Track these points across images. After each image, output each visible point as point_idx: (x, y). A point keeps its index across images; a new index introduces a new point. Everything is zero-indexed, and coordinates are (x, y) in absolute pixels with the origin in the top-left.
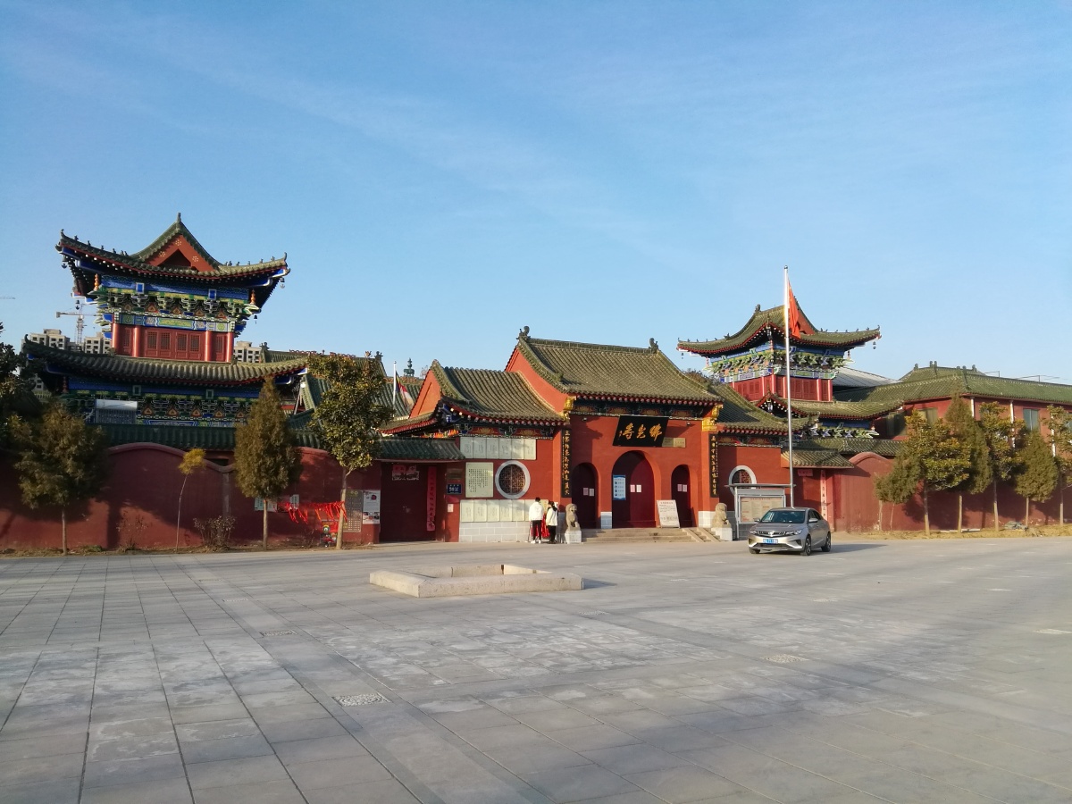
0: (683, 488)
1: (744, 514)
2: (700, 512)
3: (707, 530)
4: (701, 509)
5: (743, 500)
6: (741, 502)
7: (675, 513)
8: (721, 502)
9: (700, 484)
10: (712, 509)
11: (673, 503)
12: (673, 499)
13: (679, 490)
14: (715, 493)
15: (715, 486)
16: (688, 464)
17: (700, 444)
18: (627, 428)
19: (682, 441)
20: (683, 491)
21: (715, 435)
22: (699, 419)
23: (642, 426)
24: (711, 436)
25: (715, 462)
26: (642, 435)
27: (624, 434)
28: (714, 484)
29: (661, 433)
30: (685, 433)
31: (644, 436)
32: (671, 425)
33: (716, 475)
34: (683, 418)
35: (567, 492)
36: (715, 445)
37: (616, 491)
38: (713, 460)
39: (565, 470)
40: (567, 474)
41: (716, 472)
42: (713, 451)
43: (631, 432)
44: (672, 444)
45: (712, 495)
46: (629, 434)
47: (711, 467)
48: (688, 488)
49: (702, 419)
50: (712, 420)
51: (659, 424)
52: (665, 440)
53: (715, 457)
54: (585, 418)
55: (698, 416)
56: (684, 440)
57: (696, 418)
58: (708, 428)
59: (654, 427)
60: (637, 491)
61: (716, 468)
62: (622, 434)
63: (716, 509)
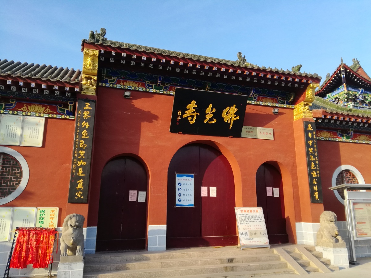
0: (272, 192)
1: (360, 226)
2: (297, 224)
3: (310, 250)
4: (299, 219)
5: (357, 206)
6: (354, 209)
7: (262, 226)
8: (326, 209)
9: (295, 186)
10: (316, 220)
11: (259, 212)
12: (258, 206)
13: (269, 194)
14: (317, 198)
15: (316, 188)
16: (278, 160)
17: (292, 135)
18: (188, 107)
19: (269, 132)
20: (275, 196)
21: (311, 123)
22: (290, 106)
23: (211, 106)
24: (306, 124)
25: (314, 157)
26: (211, 119)
27: (184, 116)
28: (315, 185)
29: (238, 118)
30: (272, 122)
31: (215, 121)
32: (254, 112)
33: (317, 174)
34: (269, 104)
35: (79, 194)
36: (313, 135)
37: (180, 195)
38: (312, 154)
39: (79, 160)
40: (82, 166)
41: (316, 170)
42: (311, 142)
43: (196, 114)
44: (256, 135)
45: (313, 200)
46: (193, 117)
47: (309, 163)
48: (281, 192)
49: (293, 107)
50: (306, 105)
51: (235, 106)
52: (244, 129)
53: (313, 151)
54: (127, 94)
55: (288, 103)
56: (271, 131)
57: (285, 106)
58: (302, 116)
59: (228, 108)
60: (211, 196)
61: (315, 164)
62: (181, 116)
63: (321, 219)
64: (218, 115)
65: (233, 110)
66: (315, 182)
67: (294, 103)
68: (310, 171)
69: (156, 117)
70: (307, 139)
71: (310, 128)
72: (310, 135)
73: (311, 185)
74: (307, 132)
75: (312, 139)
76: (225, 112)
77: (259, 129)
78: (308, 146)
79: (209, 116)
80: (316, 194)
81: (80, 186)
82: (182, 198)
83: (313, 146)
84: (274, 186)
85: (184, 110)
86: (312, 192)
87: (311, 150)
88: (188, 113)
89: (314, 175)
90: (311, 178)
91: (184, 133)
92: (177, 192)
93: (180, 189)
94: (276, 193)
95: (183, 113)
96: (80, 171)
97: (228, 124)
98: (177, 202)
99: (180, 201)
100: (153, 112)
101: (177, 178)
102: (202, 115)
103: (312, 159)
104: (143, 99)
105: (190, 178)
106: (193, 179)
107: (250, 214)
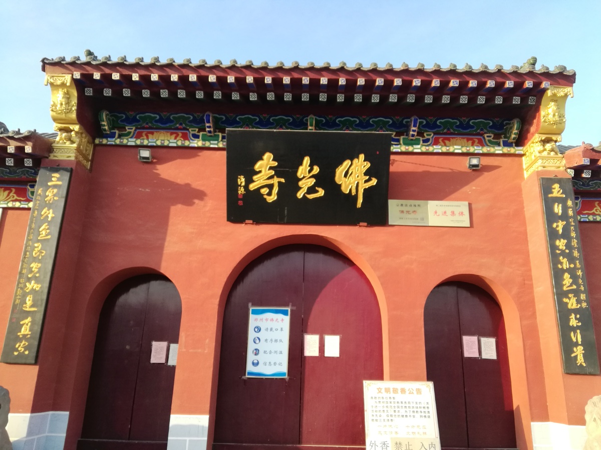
0: (479, 347)
2: (535, 426)
9: (531, 334)
10: (576, 417)
11: (422, 393)
12: (429, 379)
13: (470, 352)
14: (581, 360)
15: (577, 337)
16: (482, 273)
17: (519, 214)
18: (257, 167)
19: (457, 211)
20: (484, 356)
21: (559, 181)
22: (512, 150)
23: (307, 160)
24: (546, 184)
25: (571, 259)
26: (311, 190)
27: (252, 187)
28: (574, 329)
29: (374, 182)
30: (467, 189)
31: (321, 193)
32: (420, 169)
33: (579, 301)
34: (457, 149)
35: (21, 346)
36: (565, 209)
37: (257, 352)
38: (563, 253)
39: (29, 280)
40: (33, 291)
41: (576, 293)
42: (560, 226)
43: (276, 181)
44: (425, 218)
45: (570, 368)
46: (270, 187)
47: (557, 275)
48: (502, 347)
49: (519, 150)
50: (545, 142)
51: (362, 156)
52: (393, 205)
53: (568, 246)
54: (145, 153)
55: (506, 144)
56: (464, 207)
57: (498, 150)
58: (538, 166)
59: (347, 163)
60: (327, 354)
61: (574, 277)
62: (246, 187)
63: (587, 417)
64: (326, 179)
65: (360, 165)
66: (573, 322)
67: (521, 141)
68: (560, 294)
69: (200, 195)
70: (551, 217)
71: (556, 191)
72: (558, 209)
73: (565, 329)
74: (548, 203)
75: (564, 217)
76: (340, 171)
77: (432, 205)
78: (553, 235)
79: (306, 184)
80: (579, 352)
81: (25, 330)
82: (261, 358)
83: (566, 235)
84: (481, 333)
85: (250, 174)
86: (567, 346)
87: (561, 244)
88: (259, 181)
89: (572, 303)
90: (563, 313)
91: (258, 221)
92: (251, 347)
93: (257, 340)
94: (489, 349)
95: (249, 181)
96: (29, 301)
97: (351, 198)
98: (250, 368)
99: (256, 364)
100: (196, 185)
101: (252, 317)
102: (292, 183)
103: (565, 264)
104: (178, 161)
105: (280, 316)
106: (287, 319)
107: (399, 397)
